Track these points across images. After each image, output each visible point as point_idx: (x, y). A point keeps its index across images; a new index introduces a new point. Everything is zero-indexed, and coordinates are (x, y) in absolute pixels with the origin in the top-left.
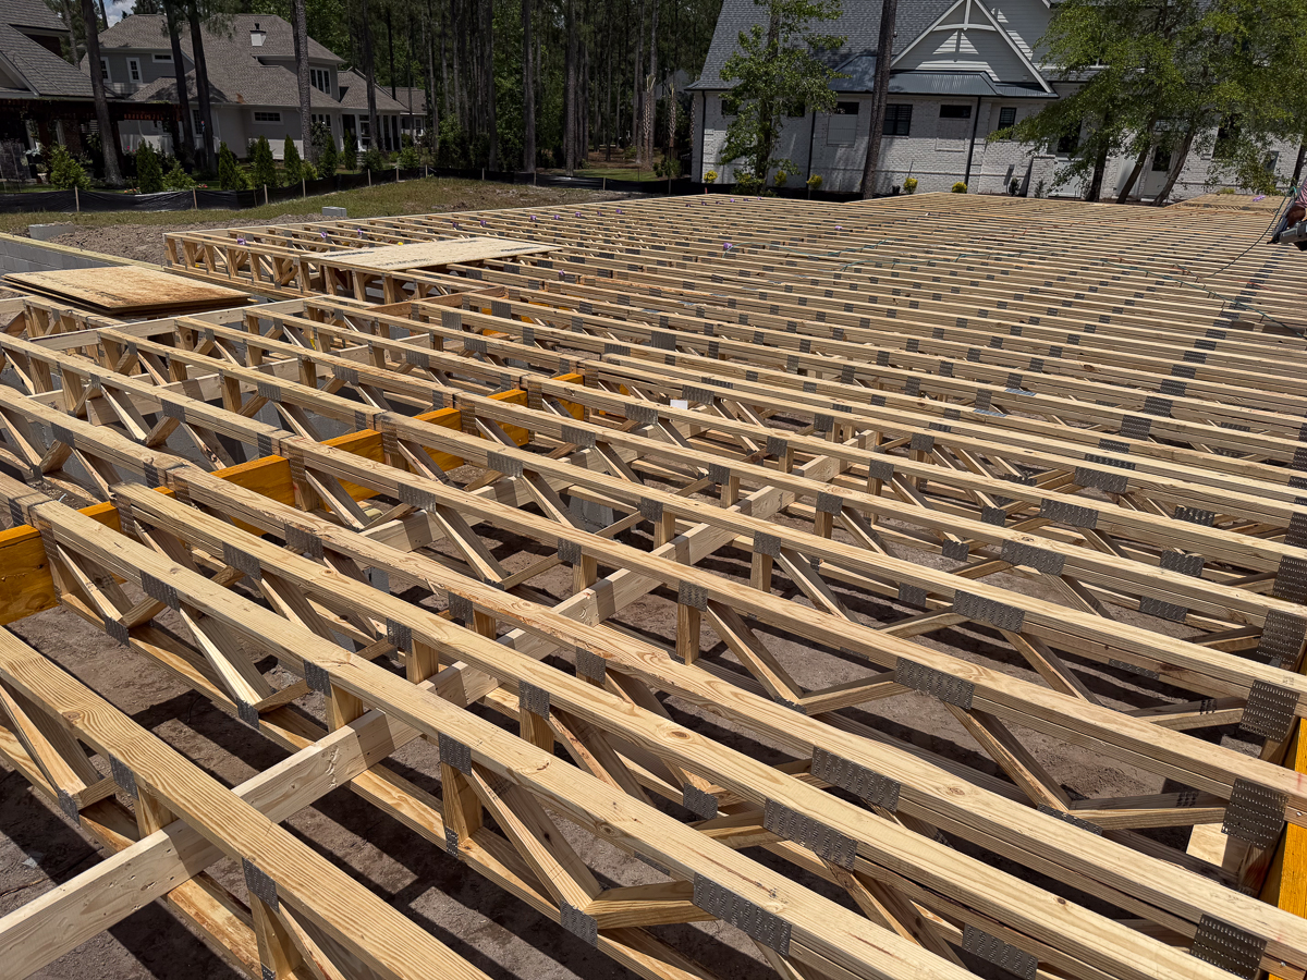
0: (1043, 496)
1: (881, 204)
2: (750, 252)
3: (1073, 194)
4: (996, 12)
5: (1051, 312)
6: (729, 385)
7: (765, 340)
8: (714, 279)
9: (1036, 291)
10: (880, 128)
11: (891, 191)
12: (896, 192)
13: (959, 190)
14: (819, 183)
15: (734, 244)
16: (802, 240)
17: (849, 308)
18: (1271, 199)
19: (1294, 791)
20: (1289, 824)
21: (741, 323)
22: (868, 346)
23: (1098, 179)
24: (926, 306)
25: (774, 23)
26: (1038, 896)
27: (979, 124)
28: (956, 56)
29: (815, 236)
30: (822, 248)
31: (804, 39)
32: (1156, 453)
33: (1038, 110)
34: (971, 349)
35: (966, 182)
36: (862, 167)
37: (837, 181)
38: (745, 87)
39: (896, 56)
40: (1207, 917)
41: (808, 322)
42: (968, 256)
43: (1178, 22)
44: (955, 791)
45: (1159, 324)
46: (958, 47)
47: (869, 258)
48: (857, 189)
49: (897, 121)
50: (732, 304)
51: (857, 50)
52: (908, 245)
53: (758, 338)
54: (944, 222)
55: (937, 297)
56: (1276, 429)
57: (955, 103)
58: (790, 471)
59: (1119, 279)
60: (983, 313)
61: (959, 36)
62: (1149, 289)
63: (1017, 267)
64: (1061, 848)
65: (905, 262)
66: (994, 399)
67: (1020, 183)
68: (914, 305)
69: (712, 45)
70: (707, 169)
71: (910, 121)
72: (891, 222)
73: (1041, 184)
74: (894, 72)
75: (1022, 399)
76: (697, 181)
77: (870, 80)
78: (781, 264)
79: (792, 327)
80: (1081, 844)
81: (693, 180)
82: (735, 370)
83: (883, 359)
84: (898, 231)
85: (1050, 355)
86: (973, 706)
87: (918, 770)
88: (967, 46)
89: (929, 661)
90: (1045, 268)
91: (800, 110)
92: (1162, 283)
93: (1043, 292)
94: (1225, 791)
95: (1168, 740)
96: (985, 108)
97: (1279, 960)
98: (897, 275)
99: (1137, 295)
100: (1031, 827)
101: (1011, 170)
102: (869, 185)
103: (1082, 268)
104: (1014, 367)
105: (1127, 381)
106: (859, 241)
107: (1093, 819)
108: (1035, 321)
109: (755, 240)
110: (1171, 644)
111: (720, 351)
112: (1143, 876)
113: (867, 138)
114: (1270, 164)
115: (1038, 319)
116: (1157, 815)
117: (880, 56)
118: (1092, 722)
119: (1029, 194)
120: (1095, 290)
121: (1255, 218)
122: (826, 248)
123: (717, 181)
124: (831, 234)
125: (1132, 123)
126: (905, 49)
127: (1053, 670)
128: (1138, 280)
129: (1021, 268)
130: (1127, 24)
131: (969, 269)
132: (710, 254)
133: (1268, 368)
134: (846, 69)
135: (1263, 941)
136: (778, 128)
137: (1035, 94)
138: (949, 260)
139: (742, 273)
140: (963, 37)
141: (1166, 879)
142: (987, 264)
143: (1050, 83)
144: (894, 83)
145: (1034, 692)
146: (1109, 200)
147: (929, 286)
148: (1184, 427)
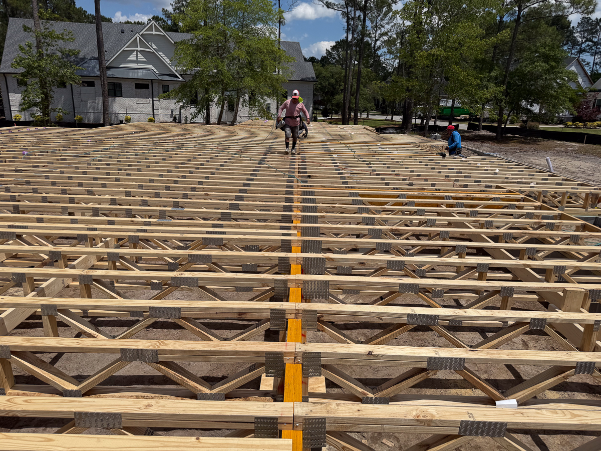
0: (188, 253)
1: (111, 128)
2: (39, 155)
3: (200, 122)
4: (151, 43)
5: (191, 172)
6: (26, 227)
7: (48, 200)
8: (16, 171)
9: (184, 164)
10: (106, 93)
11: (119, 122)
12: (121, 122)
13: (151, 121)
14: (81, 119)
15: (28, 151)
16: (70, 148)
17: (95, 179)
18: (270, 121)
19: (284, 350)
20: (286, 364)
21: (34, 193)
22: (107, 197)
23: (208, 115)
24: (134, 175)
25: (39, 42)
26: (187, 441)
27: (154, 92)
28: (137, 62)
29: (77, 145)
30: (80, 151)
31: (56, 49)
32: (233, 226)
33: (178, 86)
34: (155, 192)
35: (154, 117)
36: (102, 111)
37: (91, 118)
38: (28, 72)
39: (109, 60)
40: (256, 418)
41: (73, 188)
42: (154, 150)
43: (224, 53)
44: (149, 406)
45: (233, 173)
46: (137, 58)
47: (105, 154)
48: (102, 122)
49: (115, 89)
50: (28, 183)
51: (88, 57)
52: (125, 147)
53: (44, 200)
54: (142, 136)
55: (139, 170)
56: (277, 209)
57: (141, 83)
58: (66, 266)
59: (218, 156)
60: (161, 176)
61: (137, 53)
62: (229, 159)
63: (176, 154)
64: (198, 413)
65: (124, 155)
66: (167, 214)
67: (177, 117)
68: (129, 175)
69: (5, 50)
70: (14, 114)
71: (121, 90)
72: (116, 137)
73: (186, 118)
74: (109, 68)
75: (180, 212)
76: (10, 120)
77: (98, 71)
78: (58, 160)
79: (64, 192)
80: (205, 408)
81: (7, 119)
82: (29, 218)
83: (113, 202)
84: (120, 141)
85: (192, 191)
86: (159, 360)
87: (130, 403)
88: (141, 57)
89: (136, 346)
90: (187, 154)
91: (63, 84)
92: (234, 157)
93: (187, 164)
94: (262, 359)
95: (239, 346)
96: (155, 85)
97: (283, 423)
98: (120, 161)
99: (225, 162)
100: (183, 409)
101: (172, 112)
102: (106, 119)
103: (203, 153)
104: (177, 198)
105: (222, 198)
106: (100, 146)
107: (220, 391)
108: (184, 177)
109: (41, 149)
110: (240, 304)
111: (20, 209)
112: (231, 411)
113: (102, 98)
114: (268, 108)
115: (185, 176)
116: (242, 379)
117: (100, 59)
118: (209, 349)
119: (182, 122)
120: (208, 161)
121: (265, 129)
122: (83, 151)
123: (22, 119)
124: (85, 144)
125: (216, 93)
126: (112, 57)
127: (198, 330)
128: (225, 156)
129: (177, 154)
130: (205, 52)
131: (154, 156)
132: (14, 158)
133: (271, 186)
134: (84, 65)
135: (276, 419)
136: (52, 93)
137: (175, 79)
138: (144, 153)
139: (34, 167)
140: (139, 54)
141: (240, 408)
142: (162, 154)
143: (181, 75)
144: (109, 73)
145: (184, 344)
146: (214, 124)
147: (136, 165)
148: (243, 213)
